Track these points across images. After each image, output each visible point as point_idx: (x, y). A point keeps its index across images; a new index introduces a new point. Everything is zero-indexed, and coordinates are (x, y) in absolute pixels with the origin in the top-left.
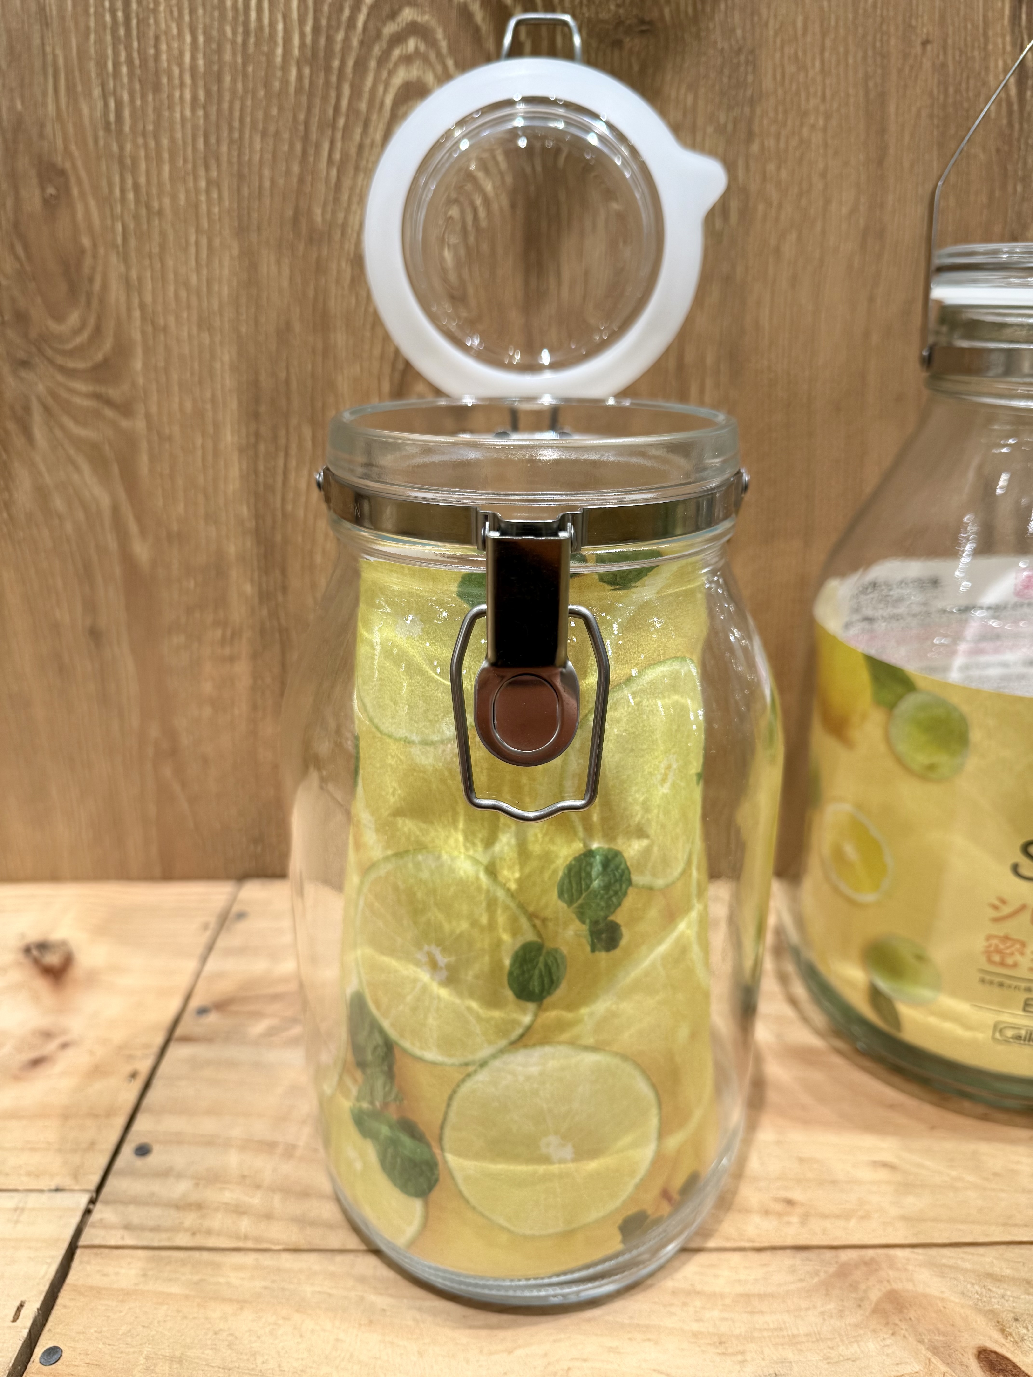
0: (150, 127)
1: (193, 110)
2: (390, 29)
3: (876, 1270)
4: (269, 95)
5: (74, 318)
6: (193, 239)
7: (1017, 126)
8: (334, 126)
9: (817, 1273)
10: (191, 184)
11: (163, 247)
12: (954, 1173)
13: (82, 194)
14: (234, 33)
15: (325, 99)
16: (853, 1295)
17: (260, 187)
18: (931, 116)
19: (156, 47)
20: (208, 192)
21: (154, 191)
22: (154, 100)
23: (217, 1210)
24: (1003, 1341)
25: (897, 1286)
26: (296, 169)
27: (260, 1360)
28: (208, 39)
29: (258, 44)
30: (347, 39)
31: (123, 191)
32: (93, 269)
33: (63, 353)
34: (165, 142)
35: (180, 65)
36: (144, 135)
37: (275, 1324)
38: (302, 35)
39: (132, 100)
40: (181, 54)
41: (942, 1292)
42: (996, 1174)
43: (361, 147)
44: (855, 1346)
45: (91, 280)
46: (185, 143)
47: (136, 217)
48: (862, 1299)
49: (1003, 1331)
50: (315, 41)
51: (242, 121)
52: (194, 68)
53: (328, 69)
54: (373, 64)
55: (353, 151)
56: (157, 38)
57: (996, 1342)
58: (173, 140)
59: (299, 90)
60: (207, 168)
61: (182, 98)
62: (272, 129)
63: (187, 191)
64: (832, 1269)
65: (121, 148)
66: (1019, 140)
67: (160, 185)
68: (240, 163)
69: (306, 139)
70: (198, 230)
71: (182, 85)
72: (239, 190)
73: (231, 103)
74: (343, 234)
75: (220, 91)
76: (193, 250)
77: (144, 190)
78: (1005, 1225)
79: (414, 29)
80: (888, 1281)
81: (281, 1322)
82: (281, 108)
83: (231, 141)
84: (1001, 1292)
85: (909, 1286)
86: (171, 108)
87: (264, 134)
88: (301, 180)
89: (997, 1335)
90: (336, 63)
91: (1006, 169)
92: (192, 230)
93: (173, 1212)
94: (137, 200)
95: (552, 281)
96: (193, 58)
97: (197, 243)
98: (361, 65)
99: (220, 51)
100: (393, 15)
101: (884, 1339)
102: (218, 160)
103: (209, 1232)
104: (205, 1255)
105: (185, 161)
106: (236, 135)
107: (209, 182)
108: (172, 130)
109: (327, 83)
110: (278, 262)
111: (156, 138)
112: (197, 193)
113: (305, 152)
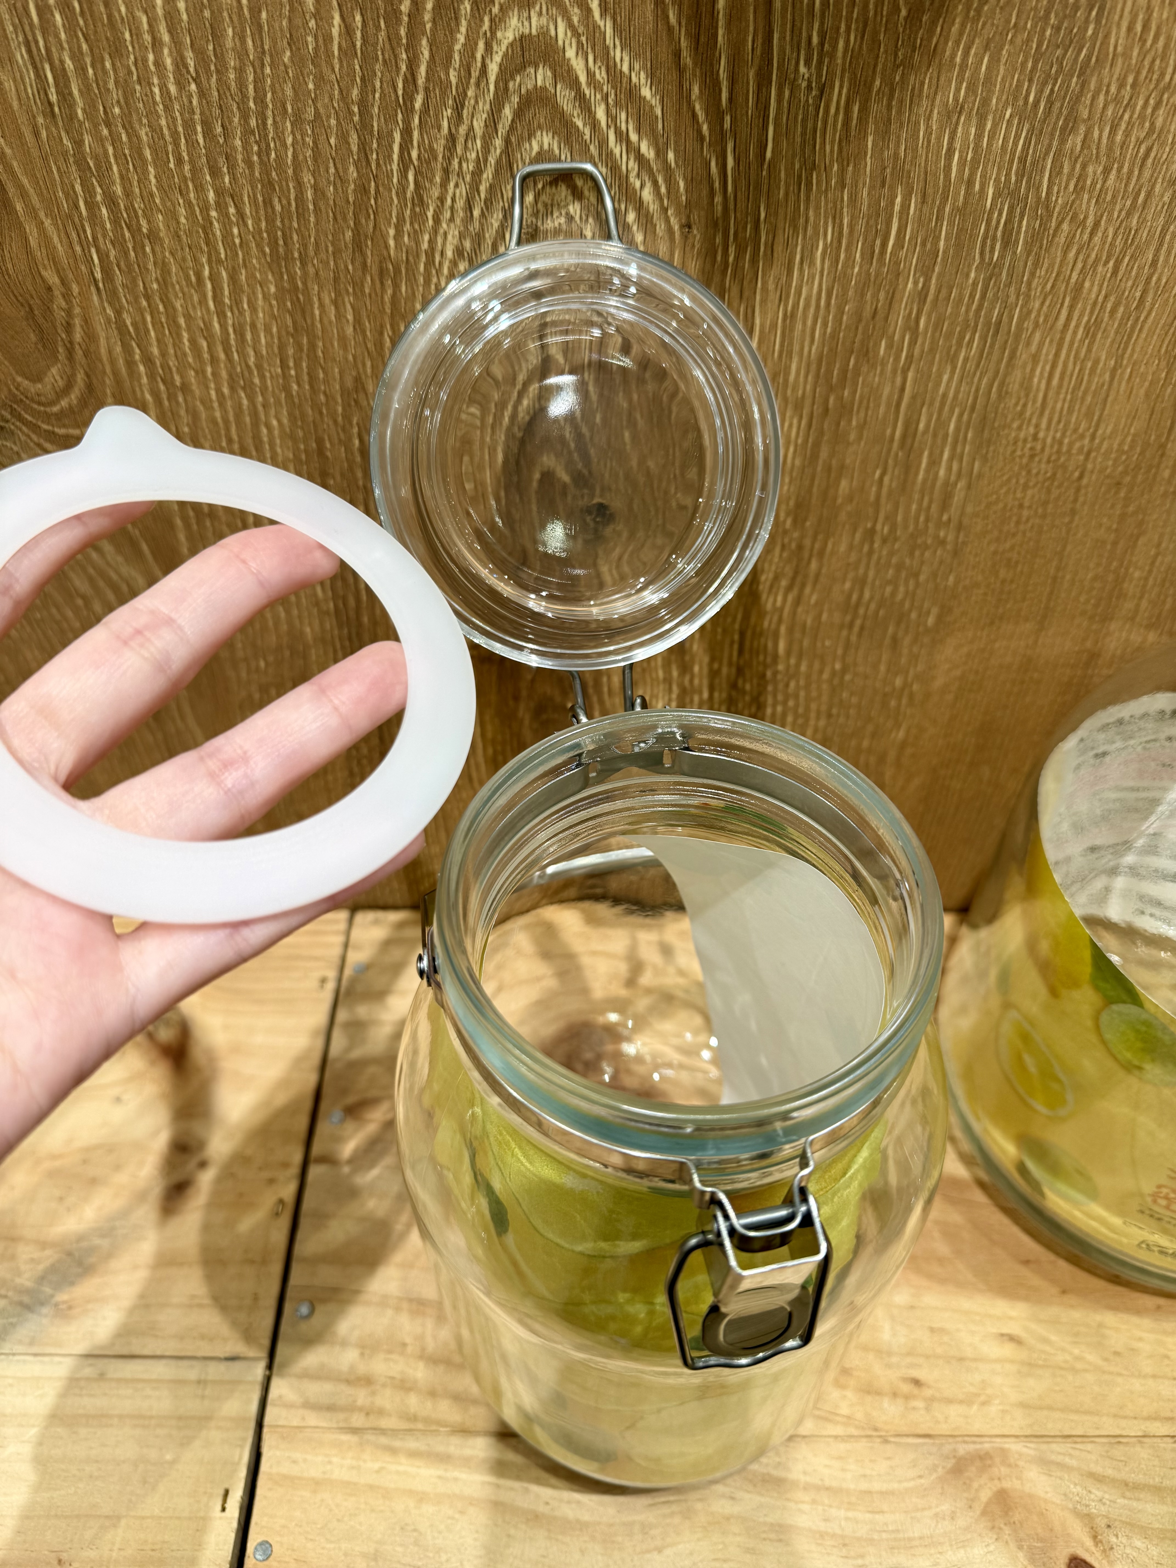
0: (116, 111)
1: (181, 86)
3: (990, 1466)
4: (298, 59)
5: (55, 375)
6: (206, 272)
8: (409, 111)
9: (935, 1468)
10: (193, 196)
11: (164, 282)
12: (1076, 1351)
13: (32, 212)
15: (391, 65)
16: (965, 1495)
17: (300, 201)
20: (220, 206)
21: (138, 206)
22: (115, 67)
23: (384, 1385)
24: (1093, 1549)
25: (1007, 1484)
26: (351, 173)
27: (443, 1557)
31: (91, 206)
32: (69, 312)
33: (47, 418)
34: (144, 134)
35: (149, 11)
36: (109, 122)
37: (452, 1518)
39: (81, 70)
41: (1047, 1492)
42: (1117, 1353)
43: (452, 138)
44: (962, 1551)
45: (69, 327)
46: (175, 134)
47: (118, 242)
48: (973, 1500)
49: (1095, 1537)
51: (260, 100)
52: (171, 15)
53: (392, 14)
55: (440, 147)
57: (1087, 1550)
58: (155, 130)
59: (348, 52)
61: (158, 63)
62: (308, 112)
63: (189, 204)
64: (950, 1464)
65: (78, 143)
67: (146, 198)
68: (264, 165)
69: (365, 126)
70: (214, 260)
71: (157, 43)
73: (240, 71)
75: (220, 57)
76: (208, 286)
77: (122, 205)
78: (1115, 1416)
80: (999, 1479)
81: (457, 1516)
82: (320, 80)
83: (247, 132)
84: (1099, 1494)
85: (1017, 1484)
86: (144, 80)
87: (298, 121)
89: (1089, 1543)
92: (204, 261)
93: (343, 1387)
94: (115, 221)
97: (214, 278)
101: (988, 1545)
102: (229, 158)
103: (381, 1411)
105: (179, 161)
106: (253, 123)
107: (221, 194)
108: (152, 114)
109: (393, 39)
111: (128, 127)
112: (205, 209)
113: (364, 147)
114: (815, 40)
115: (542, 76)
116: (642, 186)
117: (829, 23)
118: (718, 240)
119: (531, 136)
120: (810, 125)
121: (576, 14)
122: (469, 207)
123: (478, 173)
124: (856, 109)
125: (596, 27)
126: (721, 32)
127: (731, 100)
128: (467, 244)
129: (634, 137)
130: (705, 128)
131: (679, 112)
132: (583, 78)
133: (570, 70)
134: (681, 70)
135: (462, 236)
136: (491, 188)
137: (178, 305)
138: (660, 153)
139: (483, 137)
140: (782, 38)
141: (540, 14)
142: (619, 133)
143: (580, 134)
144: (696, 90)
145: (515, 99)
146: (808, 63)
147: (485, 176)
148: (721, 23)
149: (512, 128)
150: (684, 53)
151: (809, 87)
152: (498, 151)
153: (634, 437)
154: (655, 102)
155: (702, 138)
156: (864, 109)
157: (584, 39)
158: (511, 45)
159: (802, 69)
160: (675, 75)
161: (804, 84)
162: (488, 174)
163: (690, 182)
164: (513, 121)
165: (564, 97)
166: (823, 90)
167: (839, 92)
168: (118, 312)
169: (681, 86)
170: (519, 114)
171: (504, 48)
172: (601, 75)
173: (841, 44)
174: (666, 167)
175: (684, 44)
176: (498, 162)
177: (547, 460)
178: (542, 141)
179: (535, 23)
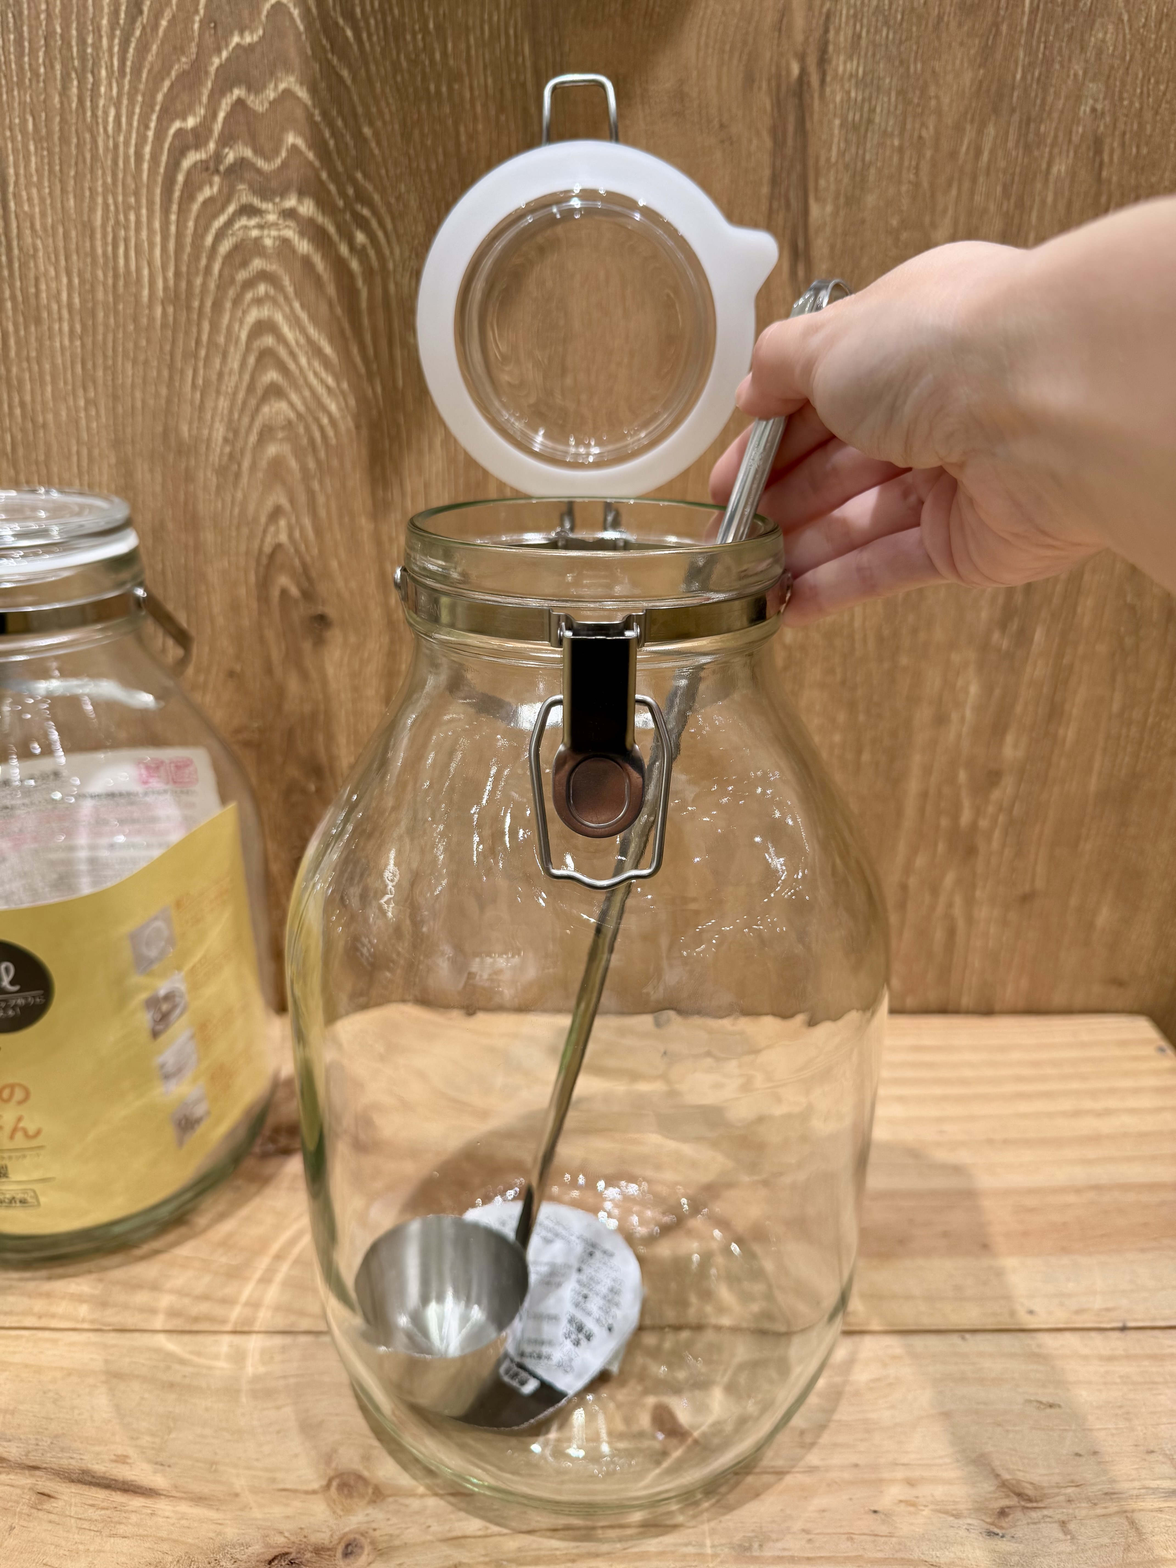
0: (33, 354)
1: (71, 340)
2: (242, 275)
4: (138, 328)
6: (74, 449)
8: (196, 356)
10: (71, 403)
11: (48, 455)
14: (105, 275)
15: (187, 333)
17: (133, 407)
19: (37, 286)
20: (86, 409)
21: (39, 408)
22: (36, 330)
23: (63, 1298)
26: (164, 391)
27: (76, 1412)
28: (82, 281)
29: (126, 285)
30: (204, 284)
31: (10, 407)
34: (47, 367)
35: (59, 302)
36: (28, 359)
38: (165, 279)
39: (16, 330)
40: (59, 292)
43: (221, 374)
46: (65, 368)
47: (23, 430)
50: (176, 285)
51: (114, 350)
52: (70, 305)
53: (189, 308)
54: (228, 305)
55: (214, 377)
56: (37, 279)
58: (53, 365)
59: (164, 326)
60: (85, 389)
61: (60, 329)
62: (142, 358)
63: (68, 409)
65: (8, 371)
67: (44, 403)
68: (114, 386)
69: (171, 367)
70: (79, 442)
71: (60, 319)
72: (114, 408)
73: (105, 335)
74: (208, 447)
75: (94, 326)
76: (75, 459)
77: (29, 407)
79: (264, 276)
82: (149, 341)
83: (105, 369)
86: (51, 338)
87: (135, 362)
88: (169, 401)
90: (196, 304)
92: (74, 442)
94: (24, 416)
95: (396, 492)
96: (70, 296)
97: (78, 453)
98: (217, 306)
99: (93, 290)
100: (245, 264)
102: (94, 382)
103: (53, 1316)
104: (47, 1334)
105: (65, 383)
106: (110, 362)
107: (88, 402)
108: (53, 357)
109: (189, 320)
110: (151, 470)
111: (39, 363)
112: (77, 410)
113: (171, 378)
115: (269, 341)
116: (330, 403)
118: (377, 435)
119: (265, 373)
121: (287, 309)
122: (231, 412)
123: (235, 394)
125: (299, 317)
126: (365, 319)
127: (375, 354)
128: (230, 435)
129: (323, 374)
130: (362, 370)
131: (347, 362)
132: (293, 342)
133: (286, 339)
134: (346, 339)
135: (227, 430)
136: (245, 403)
137: (55, 469)
138: (338, 384)
139: (238, 373)
141: (268, 309)
142: (314, 372)
143: (292, 373)
144: (355, 350)
145: (256, 353)
147: (240, 394)
148: (364, 314)
149: (255, 368)
150: (347, 330)
152: (248, 380)
153: (340, 565)
154: (333, 355)
155: (360, 376)
157: (293, 323)
158: (253, 324)
160: (343, 341)
162: (242, 393)
163: (358, 400)
164: (255, 364)
165: (282, 352)
168: (17, 473)
169: (346, 347)
170: (258, 360)
171: (249, 326)
172: (302, 341)
174: (343, 393)
176: (247, 386)
177: (284, 580)
178: (272, 375)
179: (265, 312)
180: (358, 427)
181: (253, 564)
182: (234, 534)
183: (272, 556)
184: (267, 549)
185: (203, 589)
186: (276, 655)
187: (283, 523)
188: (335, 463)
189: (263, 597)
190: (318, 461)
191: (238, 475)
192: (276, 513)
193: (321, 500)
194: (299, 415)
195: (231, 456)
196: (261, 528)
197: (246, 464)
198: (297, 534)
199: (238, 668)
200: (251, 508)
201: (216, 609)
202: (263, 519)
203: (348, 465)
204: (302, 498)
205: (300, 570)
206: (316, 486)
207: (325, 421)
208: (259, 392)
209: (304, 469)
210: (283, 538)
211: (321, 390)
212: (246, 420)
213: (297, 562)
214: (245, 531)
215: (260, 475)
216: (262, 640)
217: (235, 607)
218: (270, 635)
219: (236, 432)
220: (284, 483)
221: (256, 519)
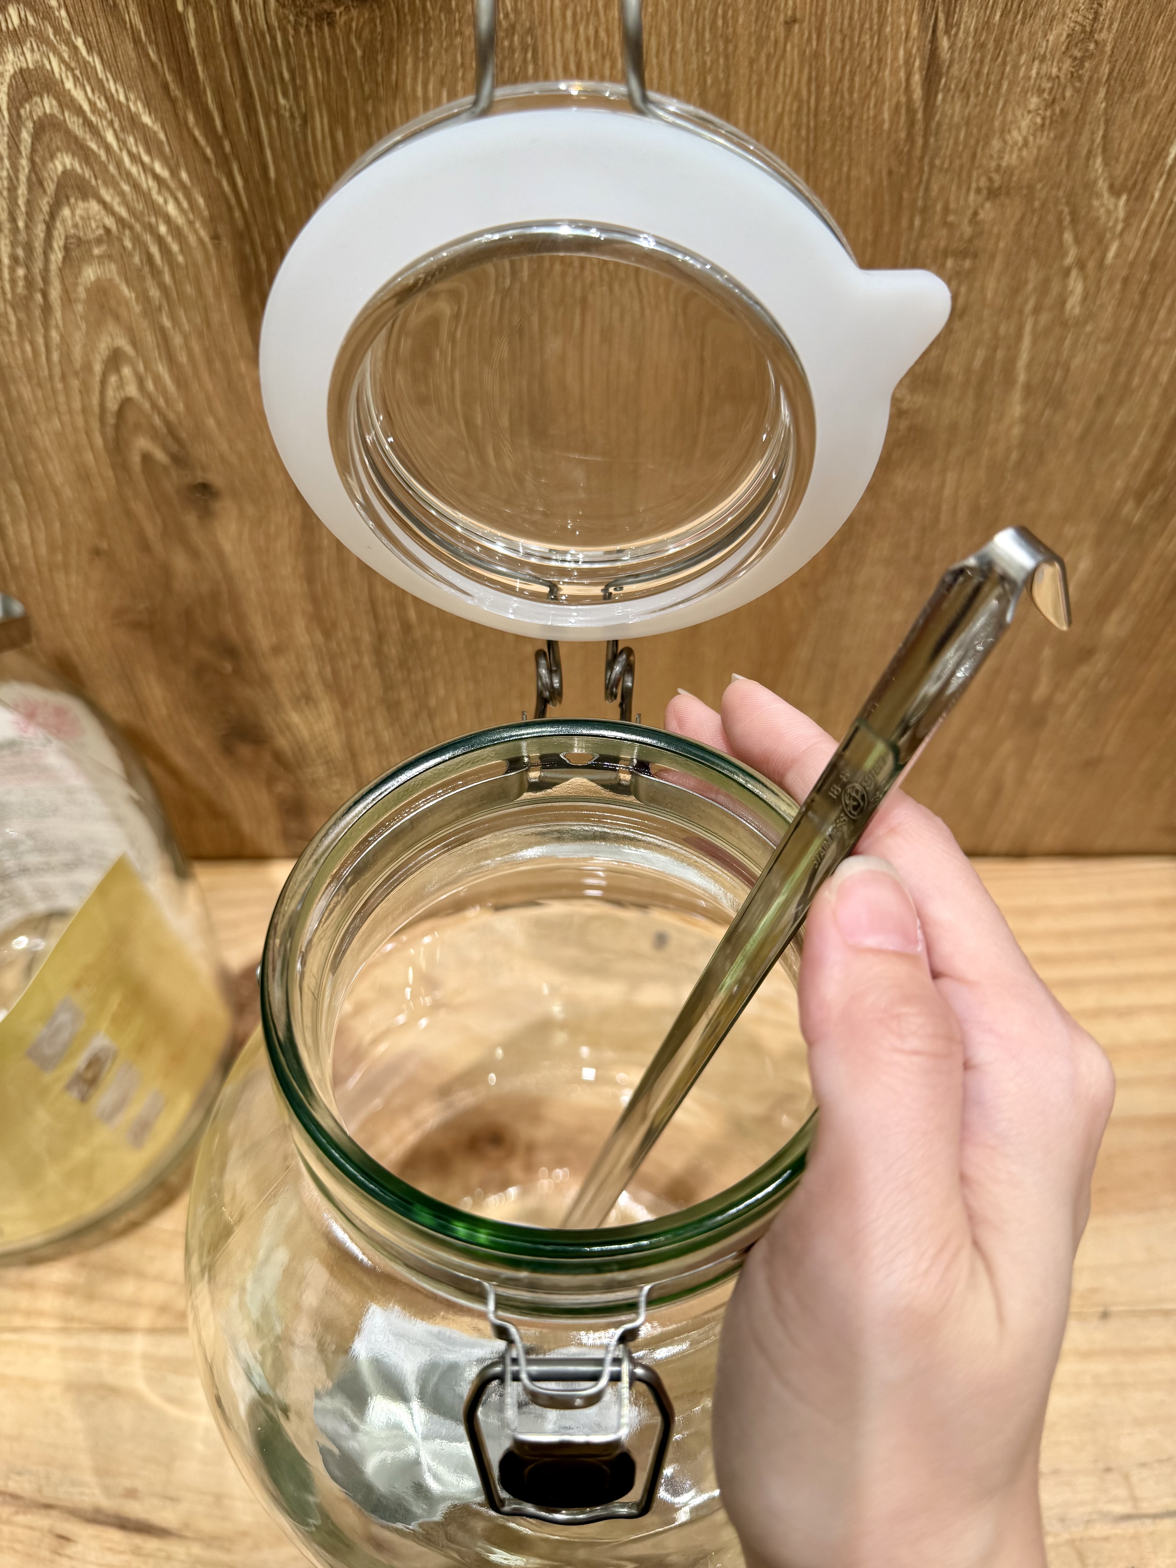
7: (920, 142)
18: (797, 126)
66: (922, 158)
91: (901, 198)
114: (286, 75)
115: (48, 105)
116: (166, 202)
117: (294, 61)
118: (248, 249)
119: (52, 157)
120: (302, 150)
121: (65, 52)
122: (13, 219)
123: (12, 189)
124: (340, 136)
125: (86, 63)
126: (200, 68)
127: (225, 126)
128: (20, 252)
129: (146, 159)
130: (208, 151)
131: (181, 138)
132: (86, 107)
133: (72, 100)
134: (173, 101)
135: (13, 245)
136: (28, 203)
138: (174, 173)
139: (10, 157)
140: (256, 74)
141: (32, 50)
142: (130, 154)
143: (97, 157)
144: (191, 119)
145: (30, 125)
146: (285, 95)
147: (20, 192)
148: (198, 60)
149: (33, 150)
150: (172, 86)
151: (292, 116)
152: (27, 170)
153: (219, 423)
154: (157, 127)
155: (207, 160)
156: (347, 136)
157: (77, 72)
158: (14, 76)
159: (282, 101)
160: (168, 105)
161: (287, 114)
162: (22, 190)
163: (208, 198)
164: (33, 143)
165: (74, 124)
166: (306, 119)
167: (320, 122)
169: (176, 115)
170: (36, 136)
171: (8, 80)
172: (102, 104)
173: (311, 80)
174: (183, 186)
175: (169, 78)
176: (29, 179)
177: (142, 443)
178: (64, 162)
179: (30, 58)
180: (215, 237)
181: (95, 425)
182: (59, 386)
183: (120, 413)
184: (112, 406)
185: (33, 455)
186: (152, 531)
187: (126, 371)
188: (189, 289)
189: (121, 466)
190: (163, 287)
191: (47, 308)
192: (115, 359)
193: (177, 340)
194: (120, 220)
195: (29, 281)
196: (98, 379)
197: (55, 293)
198: (150, 385)
199: (104, 545)
200: (77, 353)
201: (59, 480)
202: (98, 368)
203: (209, 292)
204: (149, 339)
205: (164, 430)
206: (167, 323)
207: (163, 229)
208: (51, 188)
209: (144, 298)
210: (132, 390)
211: (148, 184)
212: (40, 230)
213: (157, 421)
214: (75, 383)
215: (80, 308)
216: (129, 514)
217: (84, 477)
218: (138, 508)
219: (29, 248)
220: (117, 318)
221: (88, 367)
